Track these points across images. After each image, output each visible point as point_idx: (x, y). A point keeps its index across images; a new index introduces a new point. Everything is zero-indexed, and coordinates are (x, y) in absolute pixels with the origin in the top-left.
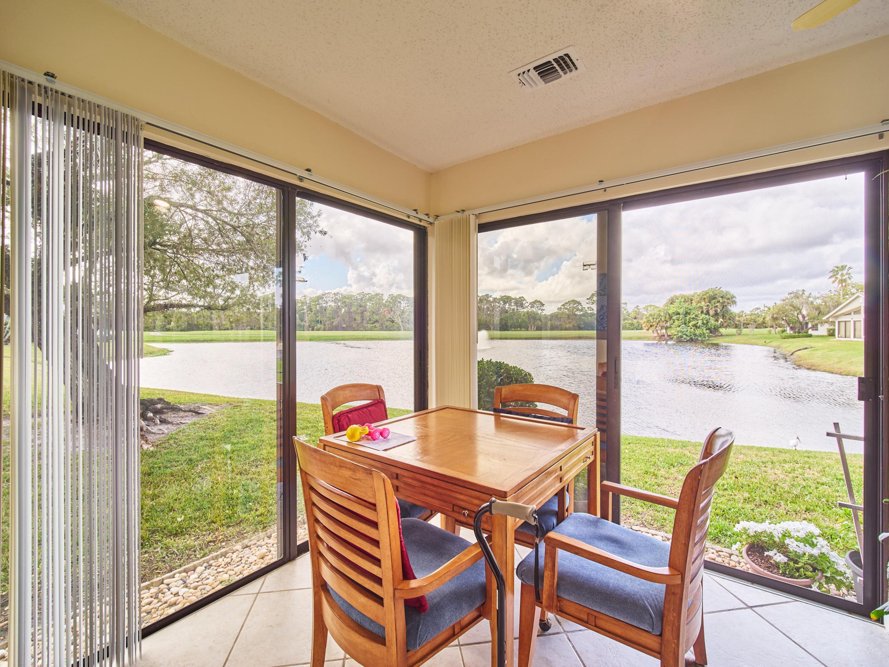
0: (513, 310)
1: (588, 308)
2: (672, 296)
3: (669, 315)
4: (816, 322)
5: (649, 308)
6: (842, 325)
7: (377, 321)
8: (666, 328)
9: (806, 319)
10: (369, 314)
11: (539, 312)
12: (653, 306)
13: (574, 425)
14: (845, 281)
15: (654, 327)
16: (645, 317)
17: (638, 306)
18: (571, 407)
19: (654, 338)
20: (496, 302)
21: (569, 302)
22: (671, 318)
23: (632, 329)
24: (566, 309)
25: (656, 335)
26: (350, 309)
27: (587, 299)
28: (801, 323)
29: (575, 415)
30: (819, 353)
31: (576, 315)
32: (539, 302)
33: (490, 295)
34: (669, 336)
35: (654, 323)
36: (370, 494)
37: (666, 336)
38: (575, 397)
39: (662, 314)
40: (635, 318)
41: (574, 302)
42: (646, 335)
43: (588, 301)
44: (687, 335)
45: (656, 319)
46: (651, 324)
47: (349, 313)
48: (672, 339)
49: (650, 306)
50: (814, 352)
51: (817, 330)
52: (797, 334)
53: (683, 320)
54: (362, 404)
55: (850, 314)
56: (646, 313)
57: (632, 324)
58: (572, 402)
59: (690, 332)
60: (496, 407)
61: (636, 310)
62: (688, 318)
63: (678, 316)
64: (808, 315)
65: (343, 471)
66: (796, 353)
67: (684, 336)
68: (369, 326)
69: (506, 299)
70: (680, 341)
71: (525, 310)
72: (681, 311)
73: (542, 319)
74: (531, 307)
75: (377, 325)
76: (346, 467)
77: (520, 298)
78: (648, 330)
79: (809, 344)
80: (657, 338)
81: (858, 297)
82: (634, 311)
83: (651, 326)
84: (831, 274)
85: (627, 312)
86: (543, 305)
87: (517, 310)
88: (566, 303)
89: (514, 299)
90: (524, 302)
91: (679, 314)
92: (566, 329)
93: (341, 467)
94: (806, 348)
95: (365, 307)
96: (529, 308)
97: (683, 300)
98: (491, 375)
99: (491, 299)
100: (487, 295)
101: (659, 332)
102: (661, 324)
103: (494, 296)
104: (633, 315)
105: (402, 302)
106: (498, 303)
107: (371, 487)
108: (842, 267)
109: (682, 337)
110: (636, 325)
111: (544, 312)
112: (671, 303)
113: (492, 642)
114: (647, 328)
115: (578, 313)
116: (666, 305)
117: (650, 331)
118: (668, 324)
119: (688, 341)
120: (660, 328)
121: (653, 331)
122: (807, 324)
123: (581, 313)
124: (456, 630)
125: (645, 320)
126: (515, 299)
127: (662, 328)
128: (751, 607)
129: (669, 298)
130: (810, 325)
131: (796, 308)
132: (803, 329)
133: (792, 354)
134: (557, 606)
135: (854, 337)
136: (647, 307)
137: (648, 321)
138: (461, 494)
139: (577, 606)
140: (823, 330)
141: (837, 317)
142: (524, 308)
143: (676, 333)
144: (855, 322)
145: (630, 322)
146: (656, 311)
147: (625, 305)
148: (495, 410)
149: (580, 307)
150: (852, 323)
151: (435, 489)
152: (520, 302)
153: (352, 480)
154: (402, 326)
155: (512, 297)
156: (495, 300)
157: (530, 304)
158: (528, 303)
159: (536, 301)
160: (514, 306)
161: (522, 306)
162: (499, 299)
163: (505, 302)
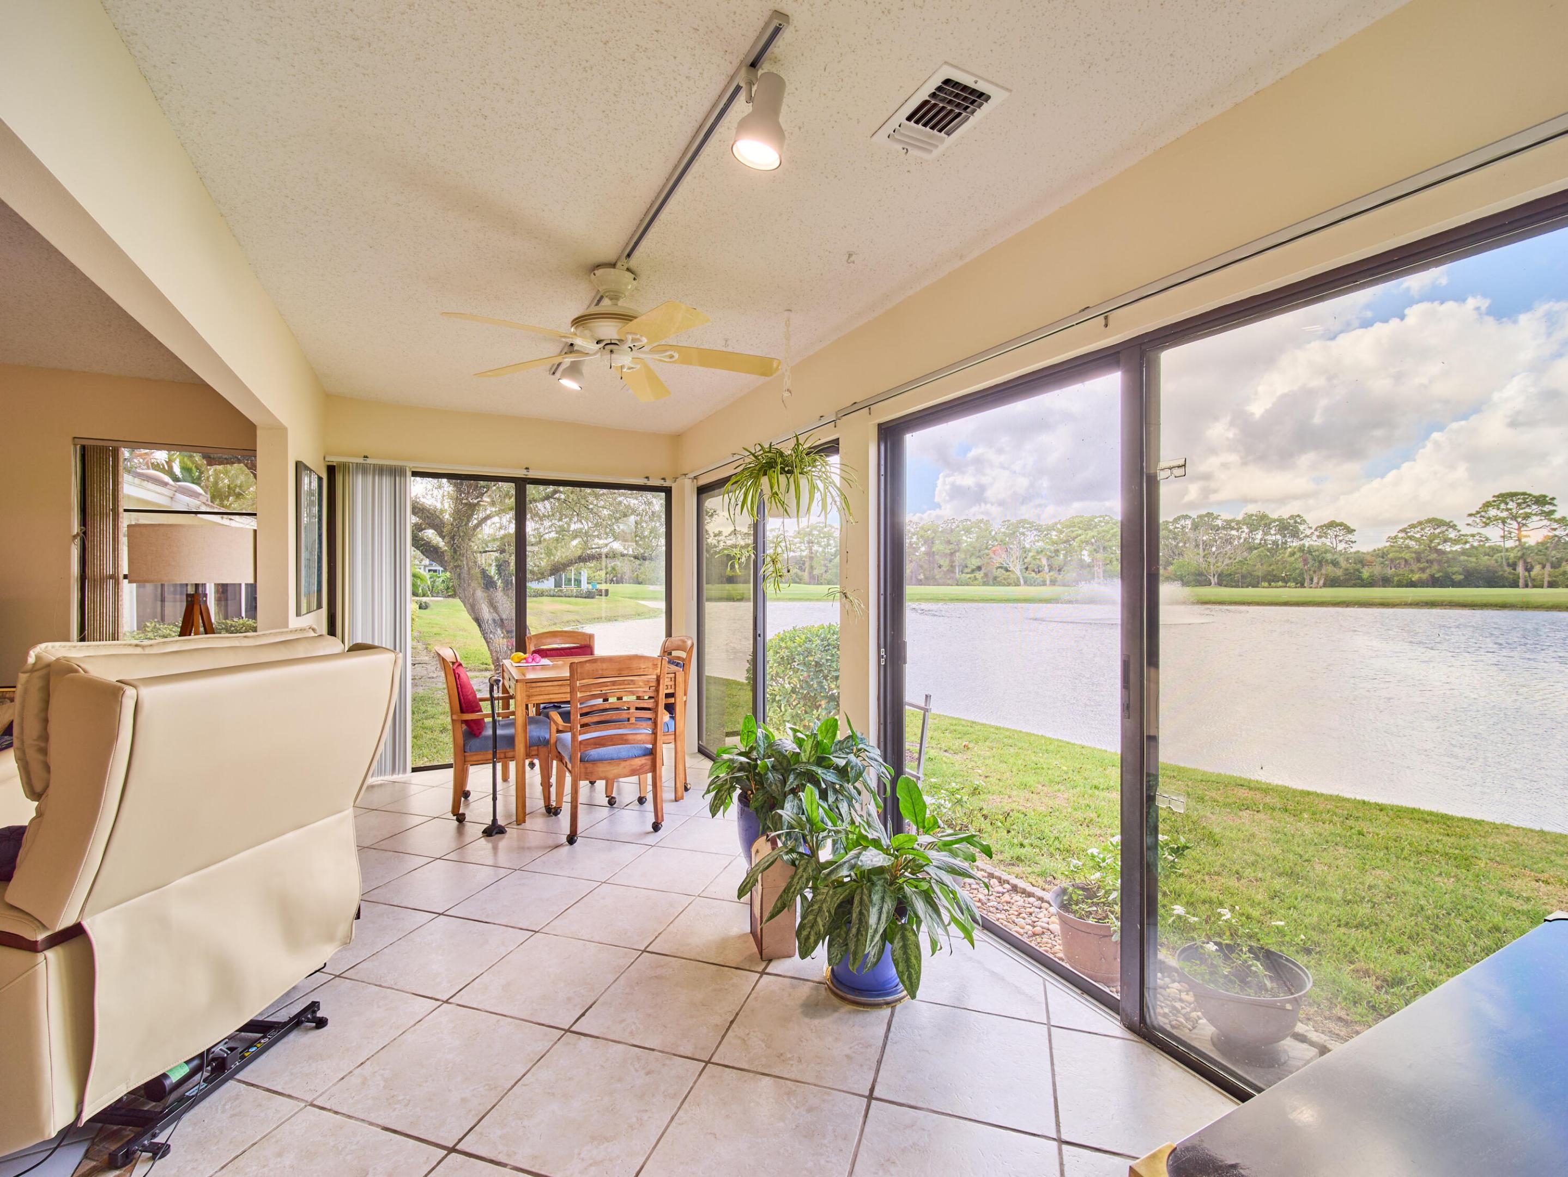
0: (1275, 543)
1: (1476, 535)
7: (979, 568)
10: (963, 556)
11: (1341, 546)
20: (1232, 529)
21: (1420, 523)
24: (1411, 538)
26: (931, 548)
27: (1470, 515)
31: (1440, 552)
32: (1341, 524)
33: (1215, 514)
41: (1437, 523)
43: (1470, 520)
47: (930, 554)
68: (966, 577)
69: (1257, 522)
71: (1305, 543)
73: (1346, 564)
74: (1319, 537)
75: (979, 575)
77: (1292, 517)
86: (1350, 531)
87: (1285, 543)
88: (1412, 526)
89: (1274, 521)
90: (1301, 527)
92: (1412, 584)
95: (959, 543)
96: (1314, 538)
99: (1219, 523)
100: (1209, 515)
103: (1227, 516)
105: (1029, 533)
106: (1237, 530)
111: (1353, 548)
115: (1447, 547)
123: (1457, 547)
126: (1280, 520)
142: (1301, 539)
149: (1452, 534)
152: (1289, 527)
154: (1023, 577)
155: (1271, 516)
156: (1228, 525)
157: (1316, 530)
158: (1311, 528)
159: (1332, 525)
160: (1275, 535)
161: (1295, 534)
162: (1238, 523)
163: (1253, 529)
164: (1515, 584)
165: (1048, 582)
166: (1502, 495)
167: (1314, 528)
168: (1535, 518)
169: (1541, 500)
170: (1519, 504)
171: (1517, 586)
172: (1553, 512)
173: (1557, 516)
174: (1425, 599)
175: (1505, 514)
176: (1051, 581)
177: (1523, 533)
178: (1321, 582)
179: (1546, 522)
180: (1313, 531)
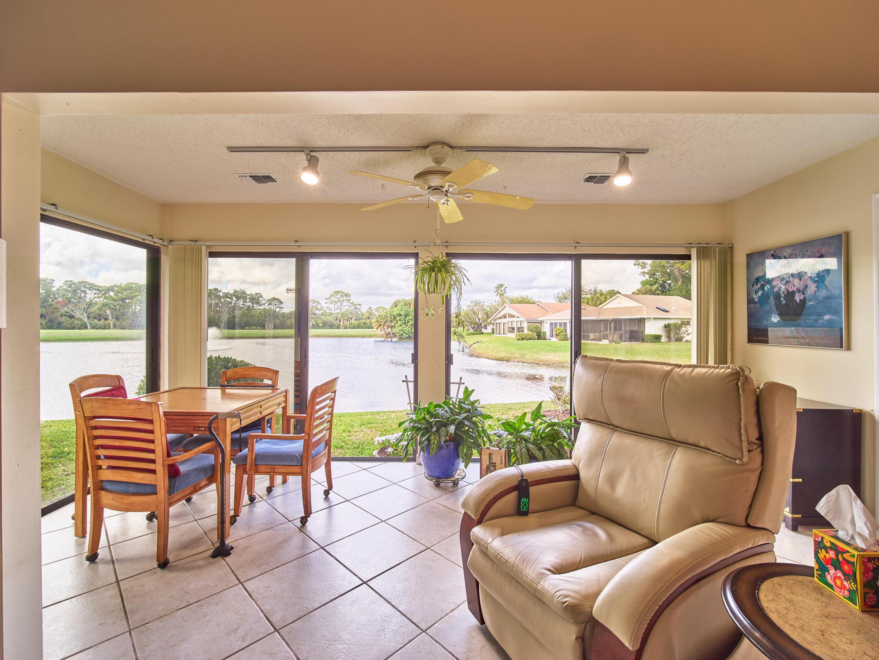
0: (249, 307)
1: (327, 308)
2: (396, 300)
3: (394, 316)
4: (486, 323)
5: (380, 310)
6: (498, 325)
8: (392, 327)
9: (480, 321)
11: (278, 310)
12: (383, 307)
13: (275, 388)
14: (503, 295)
15: (382, 326)
16: (375, 317)
17: (370, 307)
18: (274, 378)
19: (382, 336)
20: (228, 298)
22: (395, 318)
23: (365, 328)
25: (383, 333)
28: (477, 324)
29: (276, 383)
30: (484, 345)
31: (315, 314)
32: (278, 299)
33: (219, 289)
34: (393, 334)
35: (382, 323)
36: (149, 415)
37: (391, 334)
38: (277, 372)
39: (388, 315)
40: (368, 318)
42: (377, 333)
43: (326, 301)
44: (406, 334)
45: (384, 319)
46: (380, 323)
48: (395, 336)
49: (381, 307)
50: (481, 345)
51: (486, 329)
52: (475, 332)
53: (404, 321)
54: (96, 391)
55: (501, 318)
56: (376, 313)
57: (365, 324)
58: (275, 375)
59: (408, 331)
60: (223, 384)
61: (369, 310)
62: (407, 319)
63: (400, 317)
64: (481, 318)
65: (131, 406)
66: (473, 346)
67: (404, 334)
69: (240, 295)
70: (402, 338)
71: (262, 307)
72: (402, 313)
73: (280, 318)
74: (269, 305)
76: (133, 404)
77: (256, 294)
78: (377, 328)
79: (480, 339)
80: (384, 336)
81: (505, 306)
82: (367, 312)
83: (380, 325)
84: (496, 289)
85: (362, 312)
86: (282, 303)
87: (253, 307)
89: (249, 295)
90: (261, 299)
91: (401, 315)
93: (129, 404)
94: (478, 342)
96: (267, 305)
97: (403, 304)
98: (220, 368)
99: (221, 294)
100: (216, 289)
101: (386, 330)
102: (387, 323)
103: (225, 291)
104: (367, 315)
106: (230, 299)
107: (150, 411)
108: (501, 284)
109: (403, 335)
110: (369, 324)
111: (283, 311)
112: (395, 307)
113: (218, 514)
114: (376, 327)
116: (392, 308)
117: (379, 330)
118: (393, 324)
119: (407, 338)
120: (387, 327)
121: (381, 330)
122: (481, 324)
123: (320, 312)
124: (197, 488)
125: (375, 320)
126: (251, 295)
127: (388, 327)
128: (365, 469)
129: (393, 302)
130: (483, 326)
131: (475, 313)
132: (479, 328)
133: (470, 347)
134: (254, 470)
135: (504, 334)
136: (378, 308)
137: (378, 321)
138: (200, 420)
139: (265, 466)
140: (489, 329)
141: (495, 320)
142: (260, 305)
143: (398, 332)
144: (504, 323)
145: (364, 321)
146: (383, 313)
147: (360, 306)
148: (221, 386)
149: (319, 307)
150: (503, 324)
151: (182, 421)
152: (255, 299)
153: (137, 409)
154: (90, 323)
155: (247, 293)
156: (226, 295)
157: (267, 301)
158: (265, 300)
159: (274, 299)
160: (249, 302)
161: (258, 303)
162: (231, 294)
163: (238, 298)
164: (338, 327)
165: (112, 326)
166: (335, 292)
167: (266, 300)
168: (345, 302)
169: (347, 295)
170: (341, 296)
171: (339, 328)
172: (350, 300)
173: (351, 301)
174: (316, 334)
175: (337, 300)
176: (114, 326)
177: (342, 307)
178: (272, 328)
179: (348, 304)
180: (266, 301)
